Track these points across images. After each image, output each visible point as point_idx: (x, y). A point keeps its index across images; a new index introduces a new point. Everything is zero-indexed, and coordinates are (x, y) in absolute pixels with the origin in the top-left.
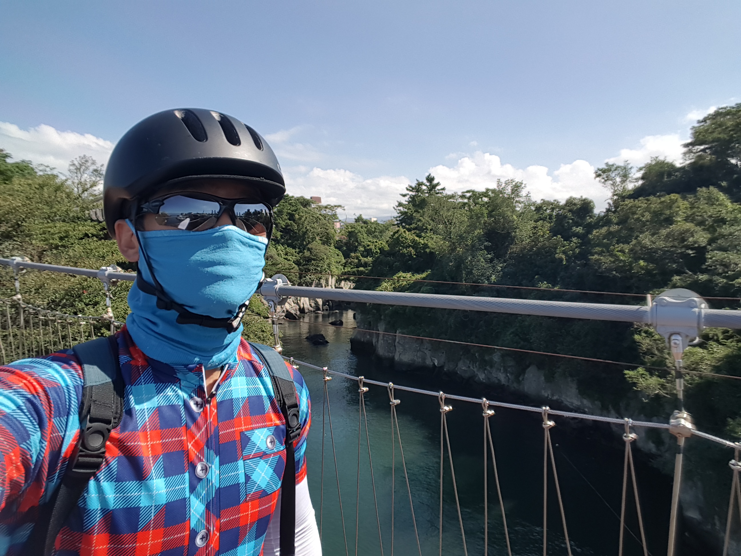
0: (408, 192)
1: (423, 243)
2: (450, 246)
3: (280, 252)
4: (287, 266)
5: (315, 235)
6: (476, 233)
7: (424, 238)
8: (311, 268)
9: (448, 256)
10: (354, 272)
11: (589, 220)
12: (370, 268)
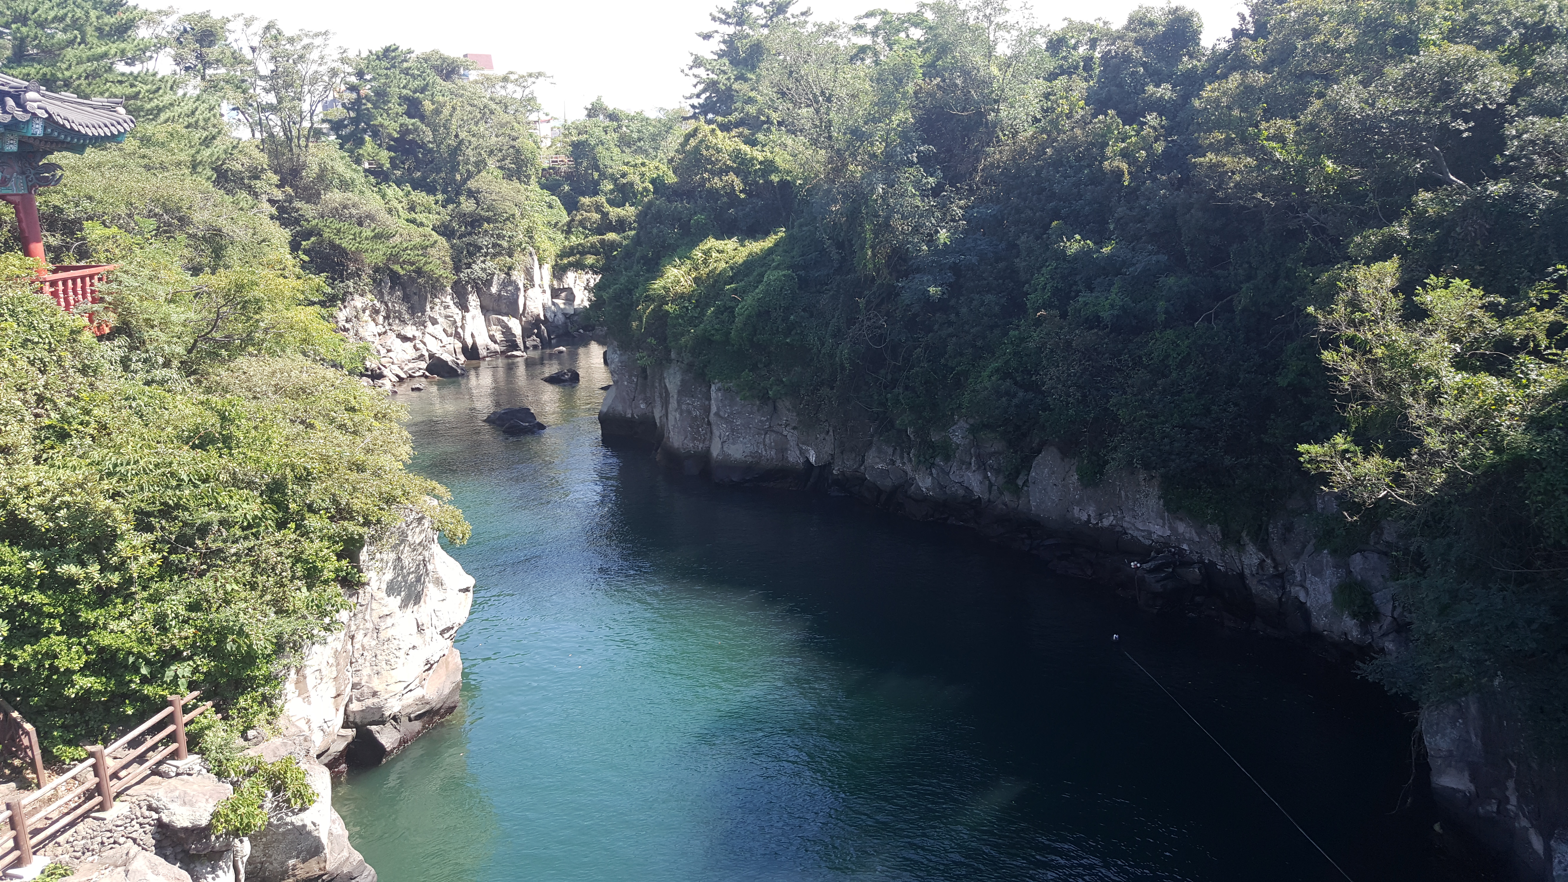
0: (717, 26)
1: (761, 158)
2: (830, 161)
3: (395, 203)
4: (417, 240)
5: (485, 155)
6: (895, 119)
7: (764, 146)
8: (484, 241)
9: (826, 187)
10: (593, 246)
11: (1186, 63)
12: (633, 232)
